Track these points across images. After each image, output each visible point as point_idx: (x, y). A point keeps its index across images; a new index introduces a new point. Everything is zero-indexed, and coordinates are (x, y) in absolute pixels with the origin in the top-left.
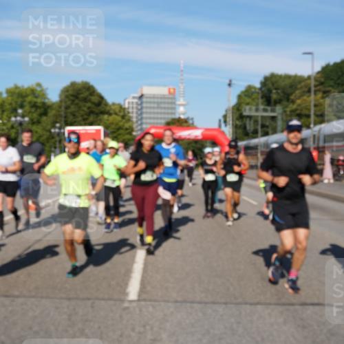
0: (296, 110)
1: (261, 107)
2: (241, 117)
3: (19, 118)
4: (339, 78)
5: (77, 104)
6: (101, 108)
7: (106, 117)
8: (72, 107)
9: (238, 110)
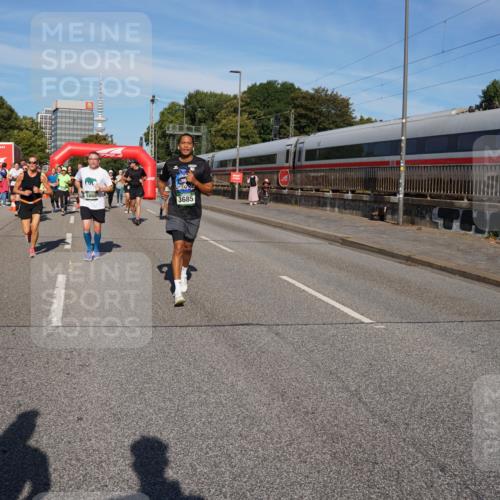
0: (222, 130)
1: (186, 126)
2: (164, 135)
4: (264, 100)
6: (12, 122)
7: (16, 132)
9: (161, 128)
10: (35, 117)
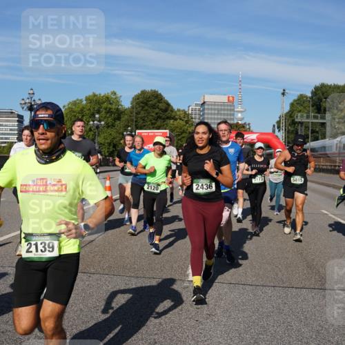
1: (312, 114)
2: (294, 123)
3: (96, 122)
5: (147, 110)
6: (168, 114)
7: (172, 121)
8: (142, 112)
9: (291, 116)
10: (186, 110)
